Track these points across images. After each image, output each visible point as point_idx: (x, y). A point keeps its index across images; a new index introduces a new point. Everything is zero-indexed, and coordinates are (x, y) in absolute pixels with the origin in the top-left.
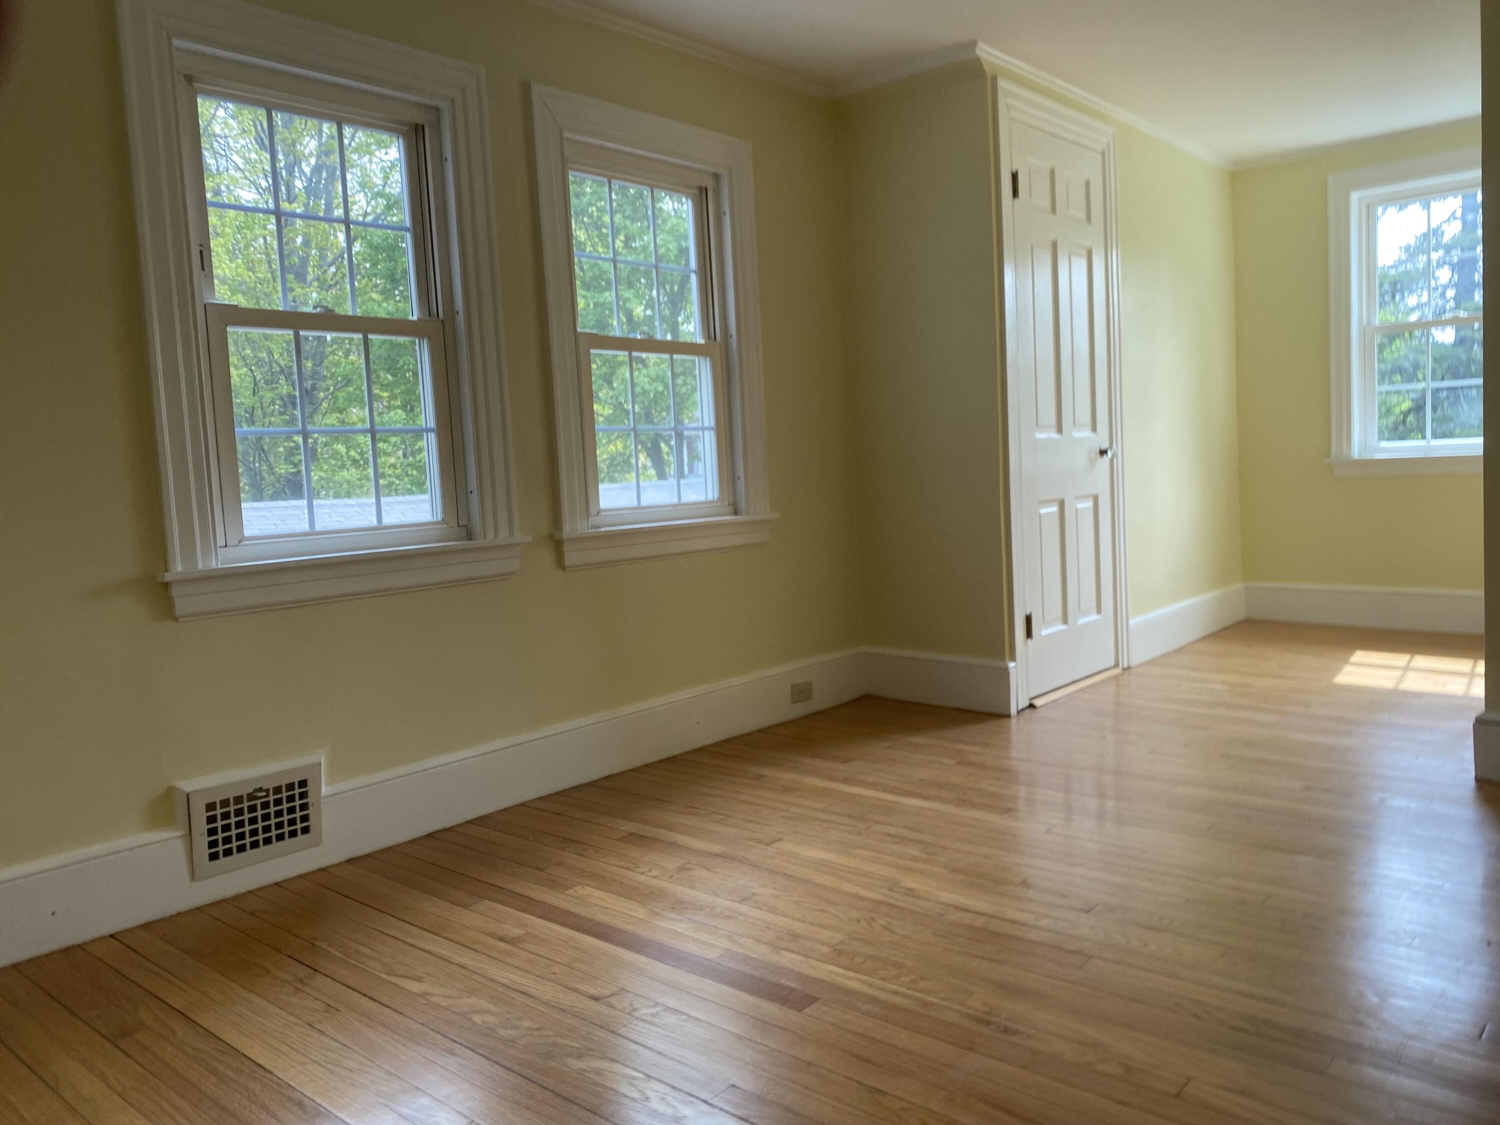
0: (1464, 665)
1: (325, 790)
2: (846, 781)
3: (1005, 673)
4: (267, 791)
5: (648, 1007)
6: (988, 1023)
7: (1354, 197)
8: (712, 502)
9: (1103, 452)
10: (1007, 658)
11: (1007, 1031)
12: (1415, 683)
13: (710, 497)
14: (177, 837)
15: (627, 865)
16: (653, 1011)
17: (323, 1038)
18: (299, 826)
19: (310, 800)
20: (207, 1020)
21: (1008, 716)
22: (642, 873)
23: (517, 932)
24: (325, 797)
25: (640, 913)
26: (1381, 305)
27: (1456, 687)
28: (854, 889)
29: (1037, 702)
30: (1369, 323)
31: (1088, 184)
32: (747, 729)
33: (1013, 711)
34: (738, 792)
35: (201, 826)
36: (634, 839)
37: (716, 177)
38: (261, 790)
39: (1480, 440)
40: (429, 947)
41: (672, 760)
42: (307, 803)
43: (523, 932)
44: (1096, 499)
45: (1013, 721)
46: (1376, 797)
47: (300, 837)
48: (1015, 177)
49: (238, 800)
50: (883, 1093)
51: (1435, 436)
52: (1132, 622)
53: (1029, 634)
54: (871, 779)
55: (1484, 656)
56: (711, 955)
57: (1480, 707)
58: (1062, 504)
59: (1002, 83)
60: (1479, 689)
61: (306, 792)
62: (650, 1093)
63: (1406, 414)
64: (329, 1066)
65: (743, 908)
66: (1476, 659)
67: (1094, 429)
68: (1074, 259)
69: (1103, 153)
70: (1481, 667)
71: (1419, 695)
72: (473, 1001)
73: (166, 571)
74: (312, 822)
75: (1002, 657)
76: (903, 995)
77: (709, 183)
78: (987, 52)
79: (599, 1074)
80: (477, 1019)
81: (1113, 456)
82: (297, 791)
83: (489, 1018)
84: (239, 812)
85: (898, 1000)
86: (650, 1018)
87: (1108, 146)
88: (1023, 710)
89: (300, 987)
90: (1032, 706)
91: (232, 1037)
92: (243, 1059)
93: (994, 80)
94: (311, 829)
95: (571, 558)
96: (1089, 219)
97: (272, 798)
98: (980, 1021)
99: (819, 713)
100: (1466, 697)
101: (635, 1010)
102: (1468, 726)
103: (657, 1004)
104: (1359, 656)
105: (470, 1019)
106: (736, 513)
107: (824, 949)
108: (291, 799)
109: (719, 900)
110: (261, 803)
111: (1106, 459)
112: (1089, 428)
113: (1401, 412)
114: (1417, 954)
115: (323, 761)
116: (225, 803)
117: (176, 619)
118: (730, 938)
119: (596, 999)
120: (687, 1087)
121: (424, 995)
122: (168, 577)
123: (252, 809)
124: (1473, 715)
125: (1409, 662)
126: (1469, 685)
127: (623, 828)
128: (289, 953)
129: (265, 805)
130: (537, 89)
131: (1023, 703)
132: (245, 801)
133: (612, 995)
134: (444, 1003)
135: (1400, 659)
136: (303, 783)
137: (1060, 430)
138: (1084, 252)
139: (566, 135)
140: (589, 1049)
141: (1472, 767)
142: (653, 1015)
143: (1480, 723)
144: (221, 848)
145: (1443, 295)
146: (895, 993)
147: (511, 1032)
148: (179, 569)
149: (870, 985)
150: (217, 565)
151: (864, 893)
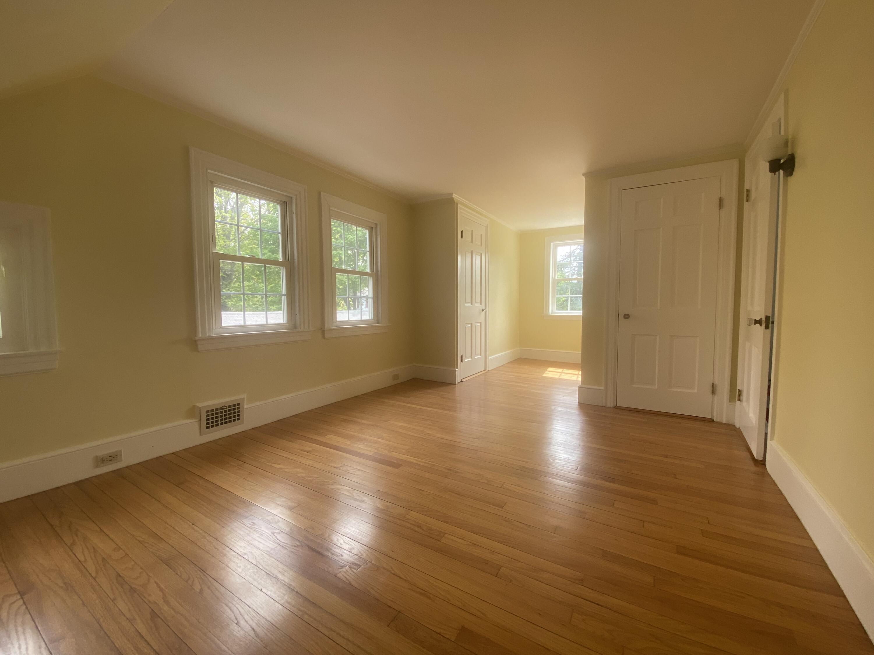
0: (576, 372)
1: (245, 407)
2: (409, 403)
3: (455, 372)
4: (226, 407)
5: (352, 469)
6: (451, 470)
7: (552, 243)
8: (371, 320)
9: (483, 310)
10: (455, 368)
11: (456, 472)
12: (564, 377)
13: (370, 318)
14: (197, 421)
15: (344, 428)
16: (354, 470)
17: (249, 482)
18: (236, 418)
19: (240, 410)
20: (209, 478)
21: (455, 384)
22: (348, 431)
23: (310, 449)
24: (245, 409)
25: (349, 442)
26: (558, 271)
27: (574, 378)
28: (412, 434)
29: (463, 380)
30: (554, 278)
31: (481, 235)
32: (379, 388)
33: (457, 383)
34: (377, 407)
35: (204, 418)
36: (345, 421)
37: (376, 224)
38: (224, 406)
39: (581, 312)
40: (282, 454)
41: (356, 397)
42: (239, 411)
43: (311, 449)
44: (481, 323)
45: (457, 385)
46: (553, 408)
47: (237, 421)
48: (462, 232)
49: (217, 410)
50: (422, 490)
51: (571, 309)
52: (490, 358)
53: (462, 361)
54: (416, 402)
55: (581, 370)
56: (371, 454)
57: (580, 384)
58: (472, 324)
59: (459, 205)
60: (580, 379)
61: (239, 407)
62: (354, 494)
63: (564, 301)
64: (252, 490)
65: (380, 440)
66: (579, 370)
67: (481, 304)
68: (477, 256)
69: (486, 227)
70: (580, 373)
71: (565, 380)
72: (298, 470)
73: (196, 336)
74: (241, 417)
75: (454, 367)
76: (427, 463)
77: (374, 226)
78: (455, 196)
79: (338, 489)
80: (299, 475)
81: (486, 312)
82: (236, 407)
83: (302, 475)
84: (217, 414)
85: (426, 465)
86: (353, 473)
87: (487, 225)
88: (459, 382)
89: (239, 467)
90: (462, 381)
91: (219, 483)
92: (223, 489)
93: (457, 204)
94: (241, 419)
95: (327, 335)
96: (481, 245)
97: (228, 409)
98: (448, 470)
99: (401, 383)
100: (577, 381)
101: (348, 470)
102: (577, 388)
103: (355, 469)
104: (550, 369)
105: (297, 475)
106: (378, 323)
107: (404, 451)
108: (234, 409)
109: (372, 438)
110: (224, 411)
111: (484, 312)
112: (479, 303)
113: (562, 301)
114: (562, 449)
115: (245, 397)
116: (212, 411)
117: (198, 352)
118: (376, 449)
119: (336, 468)
120: (365, 491)
121: (281, 469)
122: (197, 338)
123: (221, 412)
124: (578, 385)
125: (563, 371)
126: (578, 377)
127: (342, 418)
128: (235, 457)
129: (226, 411)
130: (322, 193)
131: (460, 381)
132: (219, 410)
133: (341, 466)
134: (287, 470)
135: (560, 370)
136: (238, 404)
137: (472, 304)
138: (480, 254)
139: (331, 208)
140: (334, 482)
141: (577, 399)
142: (354, 472)
143: (580, 387)
144: (210, 425)
145: (574, 269)
146: (425, 463)
147: (311, 479)
148: (200, 336)
149: (417, 460)
150: (213, 335)
151: (415, 435)
